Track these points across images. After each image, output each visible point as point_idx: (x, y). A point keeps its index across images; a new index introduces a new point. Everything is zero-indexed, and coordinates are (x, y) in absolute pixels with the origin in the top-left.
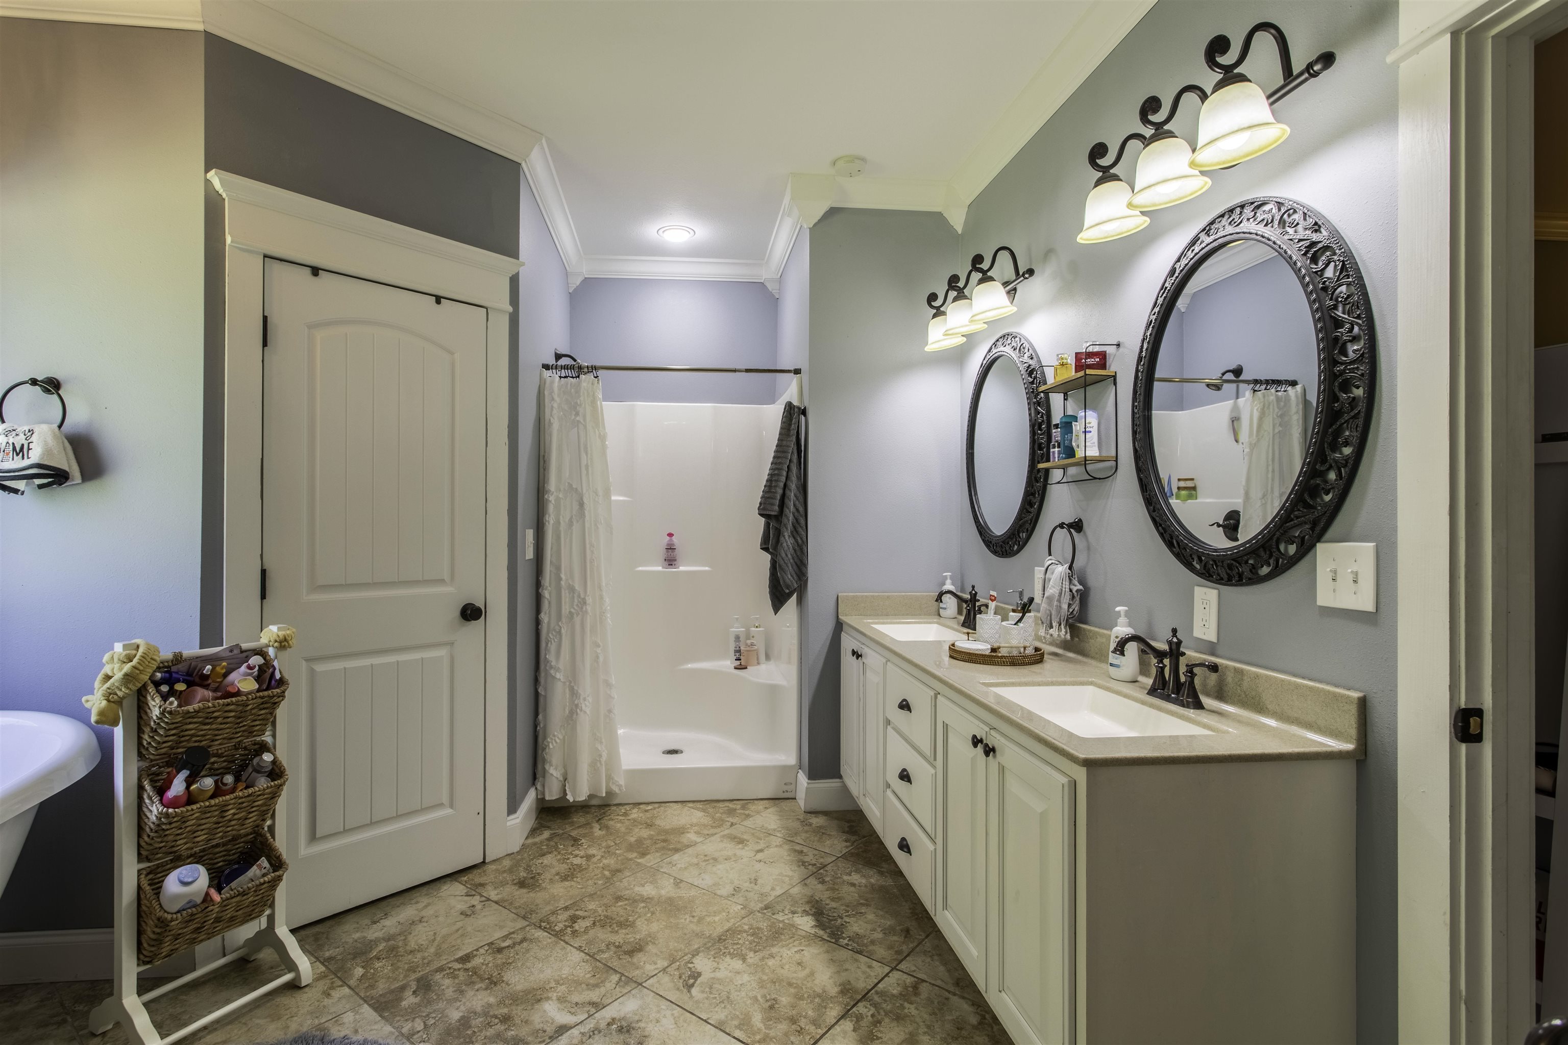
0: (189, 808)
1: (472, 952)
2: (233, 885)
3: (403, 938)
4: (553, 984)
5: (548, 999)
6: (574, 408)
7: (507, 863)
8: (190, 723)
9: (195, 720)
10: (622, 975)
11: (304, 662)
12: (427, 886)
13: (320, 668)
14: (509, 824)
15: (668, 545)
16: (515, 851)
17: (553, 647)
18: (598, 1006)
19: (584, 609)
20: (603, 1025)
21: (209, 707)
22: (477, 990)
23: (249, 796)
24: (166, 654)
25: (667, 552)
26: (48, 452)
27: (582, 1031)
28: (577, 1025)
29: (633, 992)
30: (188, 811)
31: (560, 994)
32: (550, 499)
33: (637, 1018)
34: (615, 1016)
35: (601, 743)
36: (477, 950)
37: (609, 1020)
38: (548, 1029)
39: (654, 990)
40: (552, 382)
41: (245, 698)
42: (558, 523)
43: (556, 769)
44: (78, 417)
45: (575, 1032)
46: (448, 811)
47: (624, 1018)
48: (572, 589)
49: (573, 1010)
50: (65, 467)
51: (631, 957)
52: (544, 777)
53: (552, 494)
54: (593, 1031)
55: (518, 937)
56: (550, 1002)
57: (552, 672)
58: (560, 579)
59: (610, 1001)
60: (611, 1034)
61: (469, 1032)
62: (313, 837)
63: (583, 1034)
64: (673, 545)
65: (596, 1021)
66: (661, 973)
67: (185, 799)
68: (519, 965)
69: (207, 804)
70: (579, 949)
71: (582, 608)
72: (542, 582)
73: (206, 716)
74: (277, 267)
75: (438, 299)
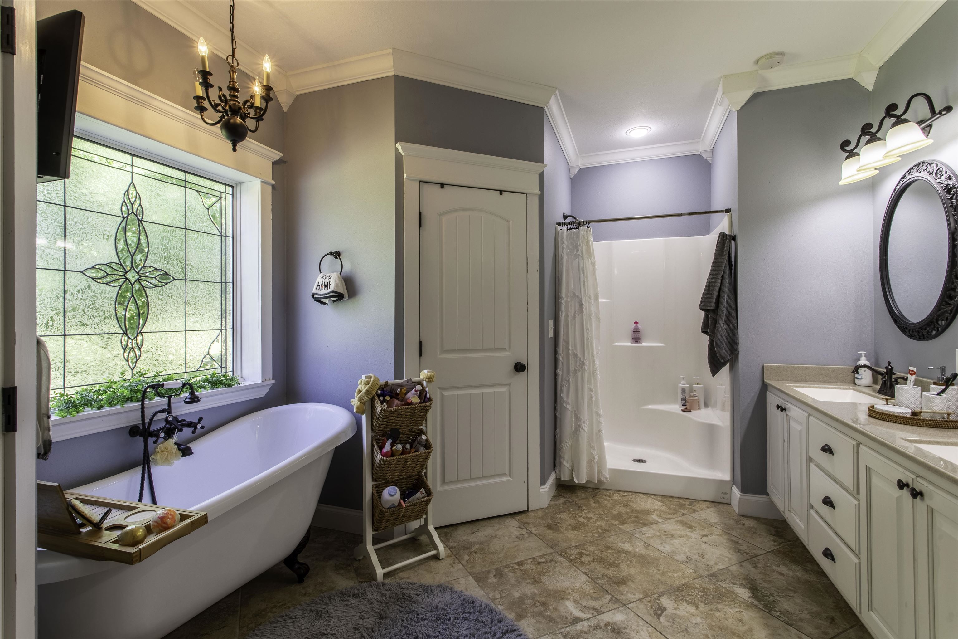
0: (392, 458)
1: (524, 560)
2: (410, 499)
3: (487, 544)
4: (570, 591)
5: (568, 599)
6: (576, 247)
7: (540, 513)
8: (392, 416)
9: (394, 415)
10: (613, 596)
11: (439, 390)
12: (498, 518)
13: (446, 393)
14: (541, 490)
15: (634, 329)
16: (545, 507)
17: (565, 390)
18: (599, 612)
19: (583, 368)
20: (602, 624)
21: (399, 409)
22: (528, 583)
23: (416, 456)
24: (382, 382)
25: (634, 334)
26: (336, 285)
27: (589, 624)
28: (586, 620)
29: (621, 609)
30: (391, 460)
31: (575, 598)
32: (562, 302)
33: (624, 626)
34: (609, 621)
35: (594, 450)
36: (526, 560)
37: (606, 622)
38: (569, 617)
39: (635, 611)
40: (563, 233)
41: (414, 406)
42: (567, 316)
43: (567, 462)
44: (347, 267)
45: (585, 623)
46: (508, 478)
47: (615, 624)
48: (575, 355)
49: (583, 610)
50: (342, 292)
51: (618, 586)
52: (560, 466)
53: (563, 299)
54: (596, 626)
55: (549, 558)
56: (569, 601)
57: (565, 404)
58: (569, 349)
59: (606, 611)
60: (607, 631)
61: (524, 606)
62: (444, 482)
63: (590, 626)
64: (638, 329)
65: (597, 621)
66: (639, 601)
67: (390, 454)
68: (550, 574)
69: (399, 457)
70: (585, 573)
71: (582, 367)
72: (558, 351)
73: (398, 414)
74: (426, 186)
75: (501, 192)
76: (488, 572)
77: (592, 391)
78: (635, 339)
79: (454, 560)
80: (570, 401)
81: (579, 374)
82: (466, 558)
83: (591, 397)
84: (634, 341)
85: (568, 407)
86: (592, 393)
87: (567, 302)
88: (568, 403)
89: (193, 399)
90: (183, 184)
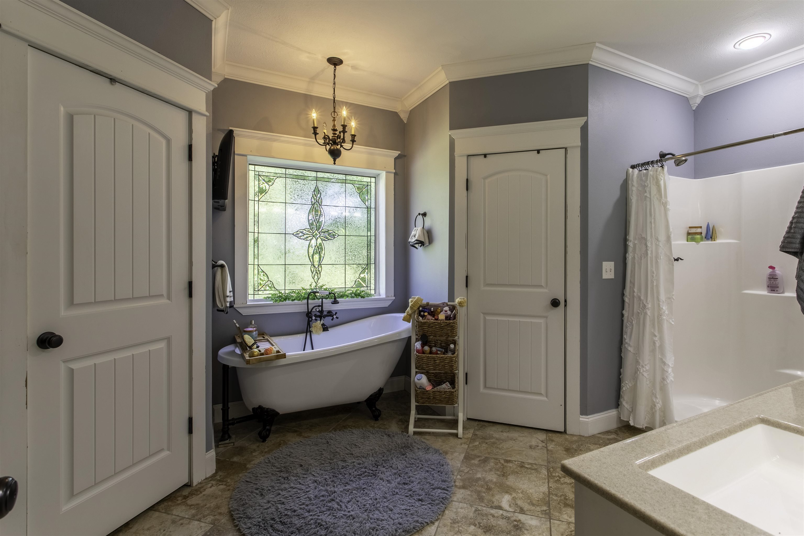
0: (422, 355)
1: (513, 461)
2: (438, 387)
3: (501, 442)
4: (519, 491)
5: (511, 494)
7: (575, 438)
8: (425, 326)
10: (550, 510)
12: (534, 430)
13: (488, 318)
14: (581, 419)
15: (770, 275)
16: (586, 436)
17: (629, 331)
18: (522, 511)
20: (513, 519)
21: (428, 322)
22: (495, 474)
23: (441, 357)
25: (770, 280)
26: (419, 236)
27: (504, 514)
28: (505, 511)
29: (543, 519)
31: (516, 496)
32: (629, 244)
33: (528, 528)
34: (522, 520)
35: (656, 397)
36: (515, 461)
37: (518, 520)
38: (495, 503)
39: (552, 526)
41: (440, 321)
42: (634, 258)
43: (627, 403)
45: (501, 512)
46: (545, 399)
47: (523, 524)
48: (639, 298)
49: (512, 505)
51: (565, 507)
53: (631, 241)
54: (506, 517)
55: (535, 467)
56: (509, 496)
57: (626, 345)
58: (634, 292)
59: (529, 514)
60: (511, 524)
61: (474, 484)
63: (502, 515)
65: (513, 515)
66: (566, 523)
68: (521, 476)
69: (428, 355)
70: (549, 488)
71: (643, 310)
72: (625, 294)
73: (429, 325)
74: (472, 159)
75: (538, 151)
76: (479, 457)
77: (656, 336)
78: (771, 287)
79: (467, 442)
80: (631, 344)
81: (642, 317)
82: (477, 443)
83: (654, 343)
84: (769, 289)
85: (629, 348)
86: (656, 339)
87: (635, 245)
88: (629, 345)
89: (335, 302)
90: (344, 181)
